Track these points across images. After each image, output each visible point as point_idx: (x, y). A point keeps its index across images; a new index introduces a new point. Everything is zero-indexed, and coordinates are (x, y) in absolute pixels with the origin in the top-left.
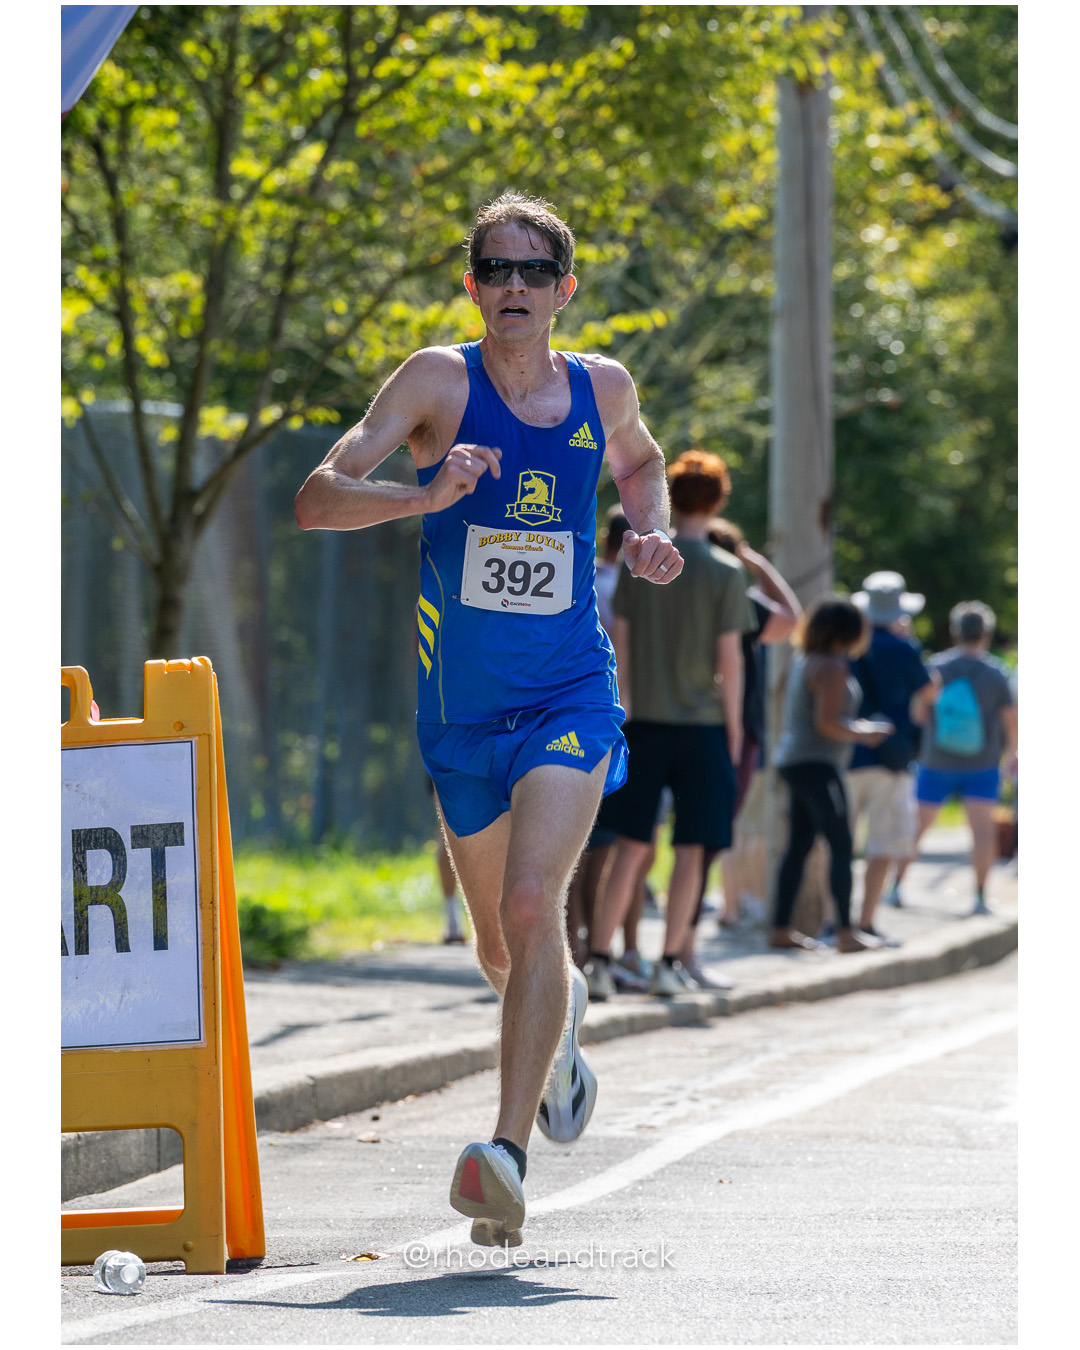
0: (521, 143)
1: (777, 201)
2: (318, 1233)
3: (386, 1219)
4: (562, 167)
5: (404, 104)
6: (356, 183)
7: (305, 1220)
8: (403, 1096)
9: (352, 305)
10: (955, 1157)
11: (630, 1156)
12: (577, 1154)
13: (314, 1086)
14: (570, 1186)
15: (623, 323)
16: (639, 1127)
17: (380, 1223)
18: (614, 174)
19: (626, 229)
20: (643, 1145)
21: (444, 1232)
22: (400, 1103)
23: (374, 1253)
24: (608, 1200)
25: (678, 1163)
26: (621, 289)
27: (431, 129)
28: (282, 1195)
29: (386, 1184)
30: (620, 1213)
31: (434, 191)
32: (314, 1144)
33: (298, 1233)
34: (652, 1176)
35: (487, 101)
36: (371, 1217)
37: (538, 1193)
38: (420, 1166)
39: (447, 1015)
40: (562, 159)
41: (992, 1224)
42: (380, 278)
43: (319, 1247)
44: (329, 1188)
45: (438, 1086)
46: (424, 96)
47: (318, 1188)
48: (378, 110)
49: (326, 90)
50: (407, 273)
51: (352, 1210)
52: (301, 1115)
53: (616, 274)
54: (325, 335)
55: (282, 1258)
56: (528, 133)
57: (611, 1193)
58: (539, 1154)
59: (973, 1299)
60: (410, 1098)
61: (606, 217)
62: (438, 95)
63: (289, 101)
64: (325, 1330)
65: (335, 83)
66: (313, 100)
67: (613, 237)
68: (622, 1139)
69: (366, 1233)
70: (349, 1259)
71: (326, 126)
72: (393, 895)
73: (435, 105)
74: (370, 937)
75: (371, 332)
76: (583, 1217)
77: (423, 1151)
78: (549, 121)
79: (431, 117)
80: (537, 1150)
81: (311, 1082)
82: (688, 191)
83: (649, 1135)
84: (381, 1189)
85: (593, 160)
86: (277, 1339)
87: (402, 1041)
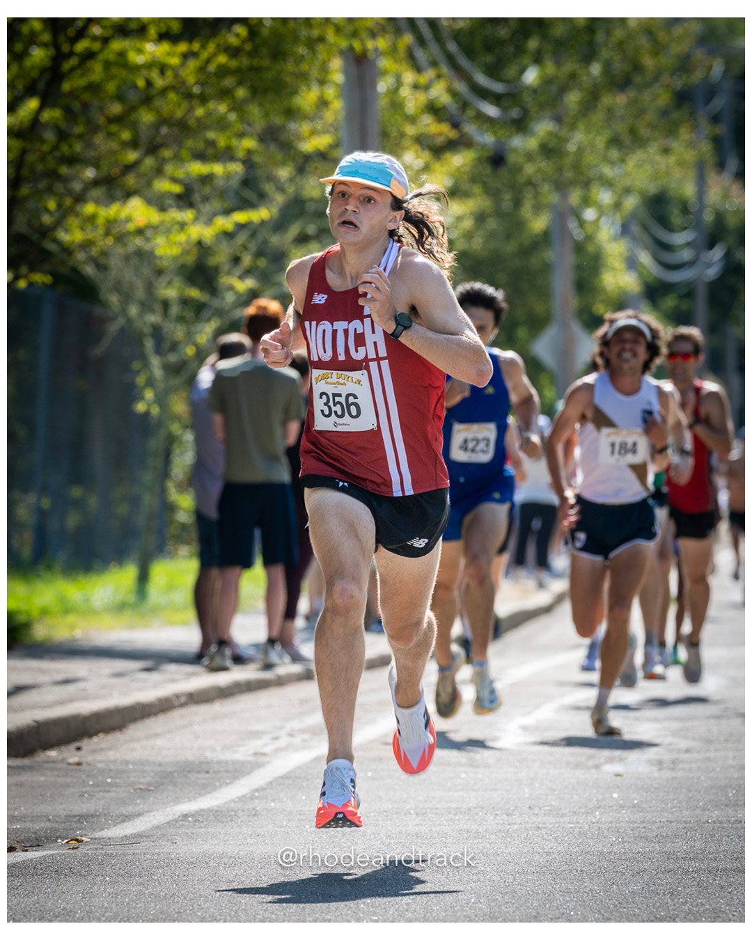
0: (172, 96)
1: (343, 134)
2: (42, 825)
3: (87, 816)
4: (200, 113)
5: (93, 70)
6: (61, 124)
7: (33, 816)
8: (96, 734)
9: (60, 205)
10: (466, 773)
11: (249, 773)
12: (214, 772)
13: (38, 727)
14: (209, 793)
15: (240, 217)
16: (255, 754)
17: (83, 818)
18: (233, 117)
19: (242, 154)
20: (256, 766)
21: (125, 824)
22: (95, 739)
23: (80, 838)
24: (235, 802)
25: (282, 777)
26: (238, 194)
27: (111, 87)
28: (16, 800)
29: (86, 792)
30: (243, 811)
31: (113, 128)
32: (38, 766)
33: (29, 825)
34: (265, 786)
35: (148, 66)
36: (78, 814)
37: (189, 798)
38: (109, 780)
39: (123, 680)
40: (199, 107)
41: (492, 818)
42: (77, 187)
43: (43, 834)
44: (48, 795)
45: (120, 727)
46: (107, 65)
47: (41, 795)
48: (77, 73)
49: (42, 61)
50: (95, 183)
51: (64, 810)
52: (28, 747)
53: (235, 183)
54: (41, 225)
55: (19, 842)
56: (177, 90)
57: (237, 798)
58: (188, 771)
60: (101, 735)
61: (228, 148)
62: (115, 63)
63: (17, 69)
65: (47, 56)
66: (33, 68)
67: (233, 159)
68: (243, 762)
69: (74, 825)
70: (64, 842)
71: (41, 85)
72: (86, 600)
73: (114, 70)
74: (72, 627)
75: (73, 222)
76: (219, 813)
77: (111, 770)
78: (190, 81)
79: (111, 78)
80: (187, 769)
81: (35, 724)
82: (282, 129)
83: (262, 759)
84: (83, 796)
85: (221, 108)
87: (95, 697)
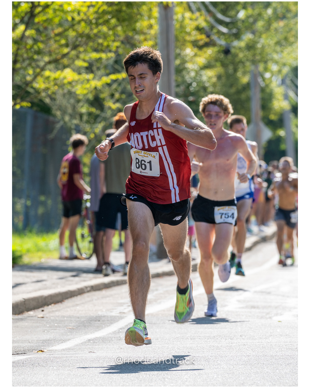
0: (83, 24)
1: (158, 41)
2: (26, 344)
3: (46, 340)
4: (95, 31)
5: (49, 13)
6: (35, 36)
7: (22, 341)
8: (50, 304)
9: (34, 72)
11: (118, 321)
12: (102, 321)
13: (25, 301)
14: (100, 330)
15: (113, 77)
16: (120, 313)
17: (44, 341)
18: (111, 33)
19: (114, 49)
20: (121, 318)
21: (63, 344)
22: (50, 306)
23: (43, 350)
24: (111, 334)
26: (113, 67)
27: (57, 20)
28: (15, 333)
29: (46, 330)
30: (115, 338)
31: (58, 38)
32: (25, 318)
33: (21, 344)
34: (124, 327)
35: (73, 11)
36: (42, 339)
37: (91, 332)
38: (56, 325)
39: (63, 280)
40: (95, 29)
41: (224, 340)
42: (42, 64)
43: (26, 348)
44: (29, 331)
45: (61, 301)
46: (55, 11)
47: (26, 331)
48: (41, 14)
49: (26, 9)
50: (50, 62)
51: (36, 338)
52: (21, 310)
53: (111, 62)
54: (26, 81)
55: (16, 352)
56: (85, 21)
57: (112, 332)
58: (91, 321)
59: (219, 362)
60: (53, 305)
61: (108, 46)
62: (58, 10)
63: (15, 12)
64: (29, 373)
65: (28, 7)
66: (22, 12)
67: (110, 51)
68: (115, 316)
69: (40, 344)
70: (36, 352)
71: (26, 19)
72: (47, 245)
73: (58, 13)
74: (40, 258)
75: (40, 79)
76: (104, 339)
77: (57, 320)
78: (91, 17)
79: (57, 16)
80: (90, 320)
81: (24, 300)
82: (132, 38)
83: (123, 315)
84: (45, 331)
85: (105, 29)
86: (15, 375)
87: (50, 288)
